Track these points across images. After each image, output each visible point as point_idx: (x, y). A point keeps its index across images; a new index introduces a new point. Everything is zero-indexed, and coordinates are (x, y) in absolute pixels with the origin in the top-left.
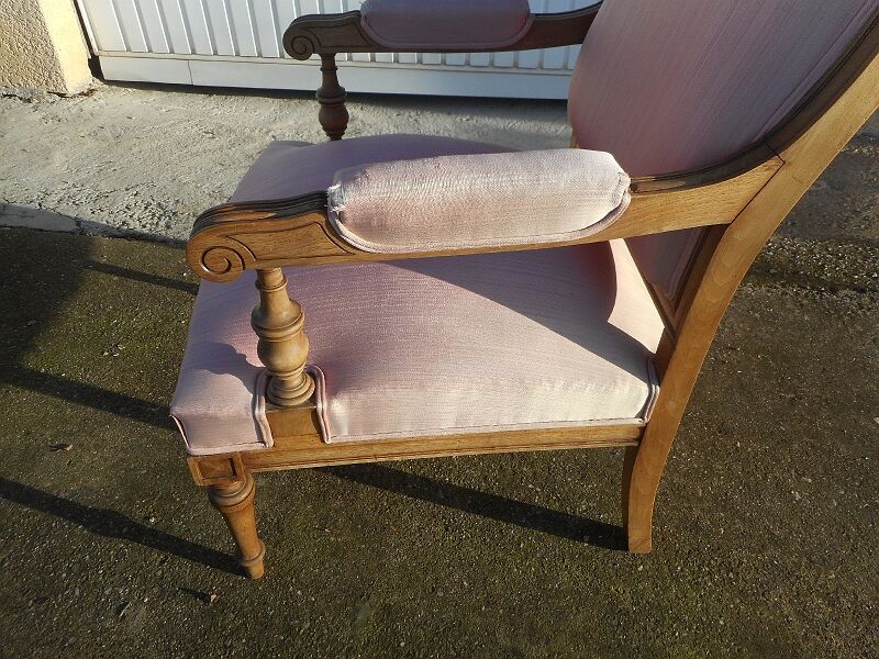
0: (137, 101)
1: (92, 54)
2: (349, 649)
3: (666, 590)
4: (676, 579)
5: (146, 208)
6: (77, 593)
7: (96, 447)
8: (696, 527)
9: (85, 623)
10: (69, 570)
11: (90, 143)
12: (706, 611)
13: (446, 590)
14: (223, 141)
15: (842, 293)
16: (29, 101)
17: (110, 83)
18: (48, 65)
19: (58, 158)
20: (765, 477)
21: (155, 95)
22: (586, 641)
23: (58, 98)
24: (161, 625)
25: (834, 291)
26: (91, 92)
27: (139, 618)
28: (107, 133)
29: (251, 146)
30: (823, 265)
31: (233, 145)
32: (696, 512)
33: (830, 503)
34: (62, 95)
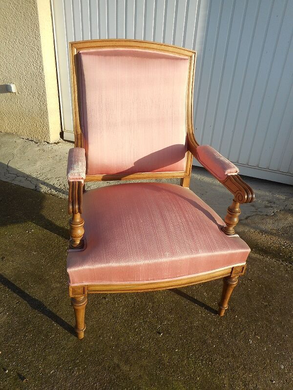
1: (62, 130)
2: (63, 348)
3: (183, 361)
7: (12, 261)
8: (205, 342)
11: (51, 160)
12: (194, 373)
16: (37, 143)
17: (65, 140)
18: (46, 132)
19: (38, 164)
20: (241, 332)
22: (145, 370)
23: (46, 143)
26: (58, 142)
28: (58, 158)
32: (207, 337)
33: (263, 348)
34: (48, 143)
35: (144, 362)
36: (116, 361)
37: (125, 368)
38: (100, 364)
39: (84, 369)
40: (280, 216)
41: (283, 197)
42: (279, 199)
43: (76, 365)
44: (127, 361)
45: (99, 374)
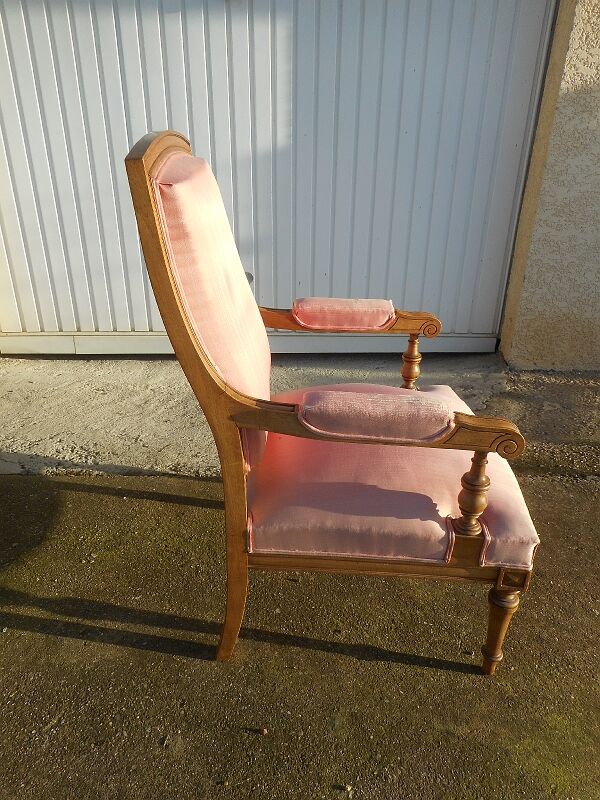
0: (30, 369)
2: (336, 746)
4: (536, 673)
5: (72, 451)
6: (126, 735)
8: (540, 639)
9: (139, 754)
10: (113, 720)
12: (561, 691)
13: (390, 699)
14: (114, 395)
15: (590, 478)
21: (43, 364)
24: (196, 748)
25: (583, 476)
27: (178, 745)
28: (17, 395)
29: (137, 398)
30: (573, 460)
31: (122, 399)
32: (538, 629)
35: (483, 708)
36: (439, 726)
37: (462, 730)
38: (419, 744)
39: (401, 763)
40: (497, 407)
41: (478, 375)
42: (475, 380)
43: (381, 764)
44: (455, 719)
45: (430, 761)
